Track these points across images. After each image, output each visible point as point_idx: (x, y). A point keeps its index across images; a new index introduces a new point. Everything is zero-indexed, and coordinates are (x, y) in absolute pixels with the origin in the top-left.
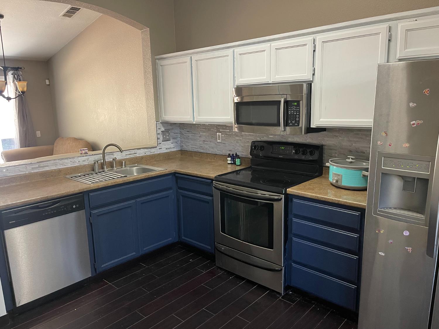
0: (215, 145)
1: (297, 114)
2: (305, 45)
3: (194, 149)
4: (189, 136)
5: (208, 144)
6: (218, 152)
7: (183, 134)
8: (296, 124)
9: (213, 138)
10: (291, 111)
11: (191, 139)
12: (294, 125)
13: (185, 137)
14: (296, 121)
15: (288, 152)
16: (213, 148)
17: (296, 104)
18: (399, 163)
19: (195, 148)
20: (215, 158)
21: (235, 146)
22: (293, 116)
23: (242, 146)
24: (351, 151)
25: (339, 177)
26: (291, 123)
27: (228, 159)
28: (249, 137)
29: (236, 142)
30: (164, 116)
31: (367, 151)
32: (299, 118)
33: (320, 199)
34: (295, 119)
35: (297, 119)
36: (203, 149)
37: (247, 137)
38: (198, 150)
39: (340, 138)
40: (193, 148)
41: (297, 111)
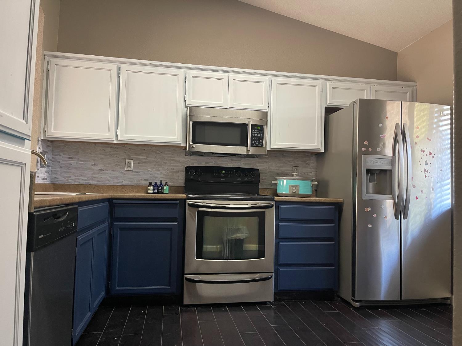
0: (120, 174)
1: (260, 137)
2: (262, 82)
3: (79, 181)
4: (72, 165)
5: (108, 174)
6: (125, 183)
7: (59, 162)
8: (260, 145)
9: (119, 166)
10: (255, 134)
11: (76, 168)
12: (257, 145)
13: (62, 165)
14: (259, 142)
15: (229, 175)
16: (116, 178)
17: (259, 128)
18: (376, 161)
19: (83, 180)
20: (124, 190)
21: (153, 174)
22: (257, 138)
23: (164, 174)
24: (278, 174)
25: (297, 188)
26: (254, 144)
27: (149, 188)
28: (174, 163)
29: (155, 170)
30: (52, 131)
31: (290, 173)
32: (263, 140)
33: (304, 201)
34: (259, 141)
35: (261, 141)
36: (97, 181)
37: (171, 164)
38: (87, 182)
39: (269, 164)
40: (79, 179)
41: (260, 134)
